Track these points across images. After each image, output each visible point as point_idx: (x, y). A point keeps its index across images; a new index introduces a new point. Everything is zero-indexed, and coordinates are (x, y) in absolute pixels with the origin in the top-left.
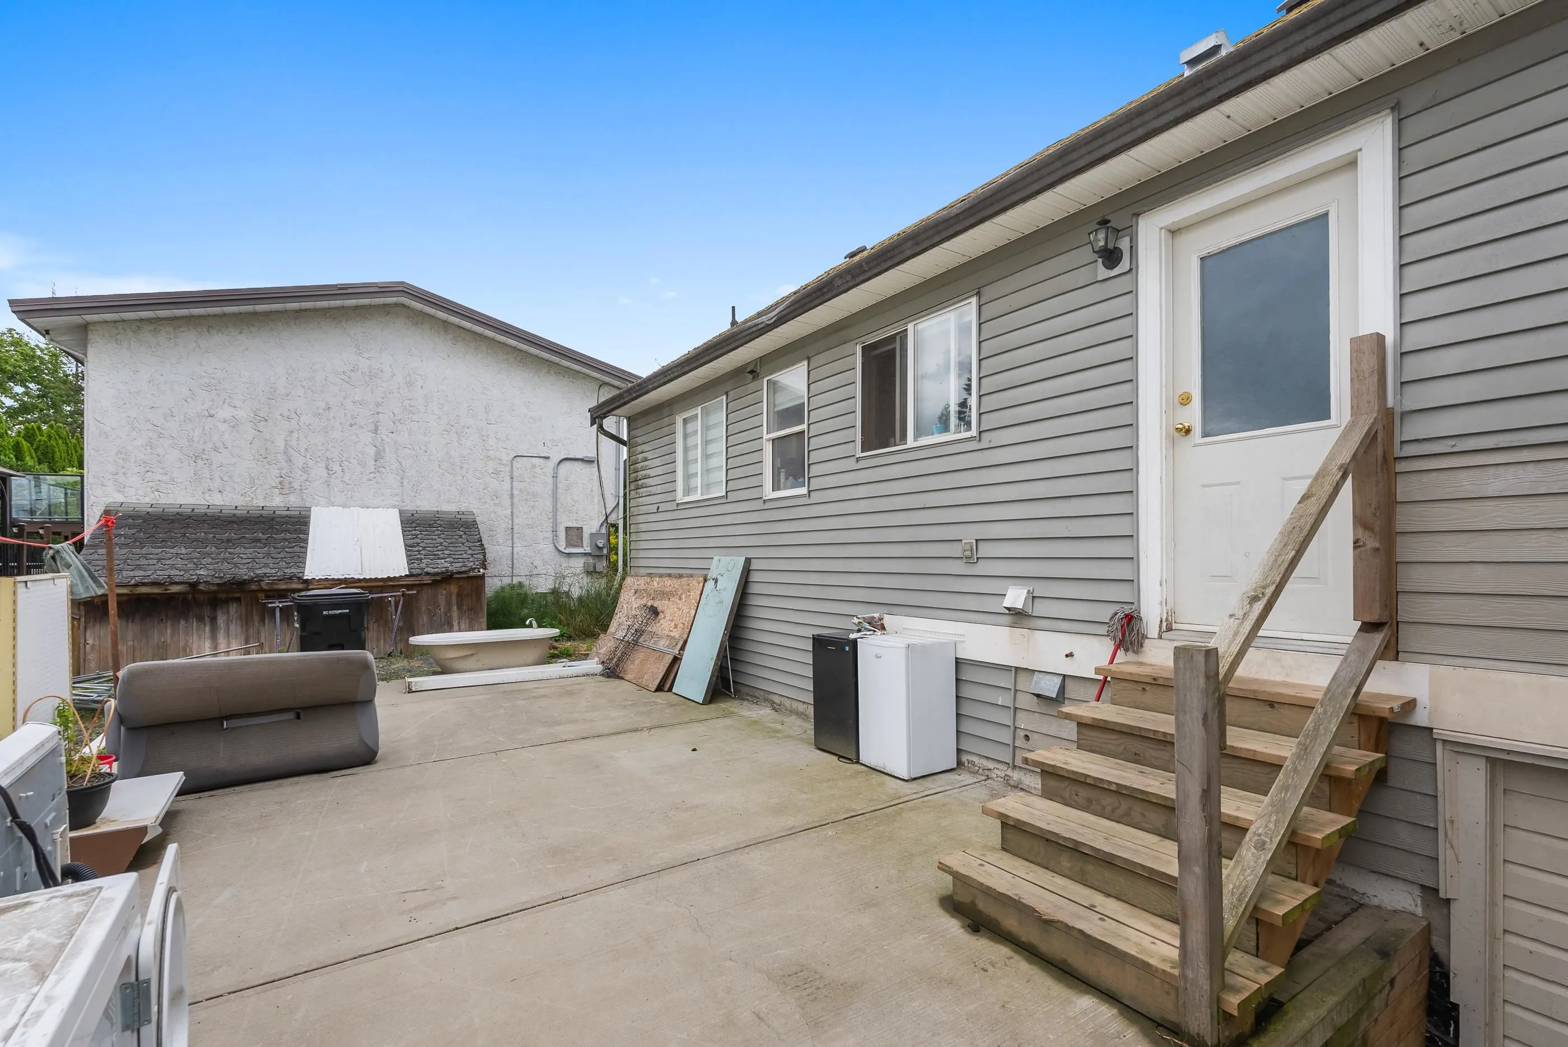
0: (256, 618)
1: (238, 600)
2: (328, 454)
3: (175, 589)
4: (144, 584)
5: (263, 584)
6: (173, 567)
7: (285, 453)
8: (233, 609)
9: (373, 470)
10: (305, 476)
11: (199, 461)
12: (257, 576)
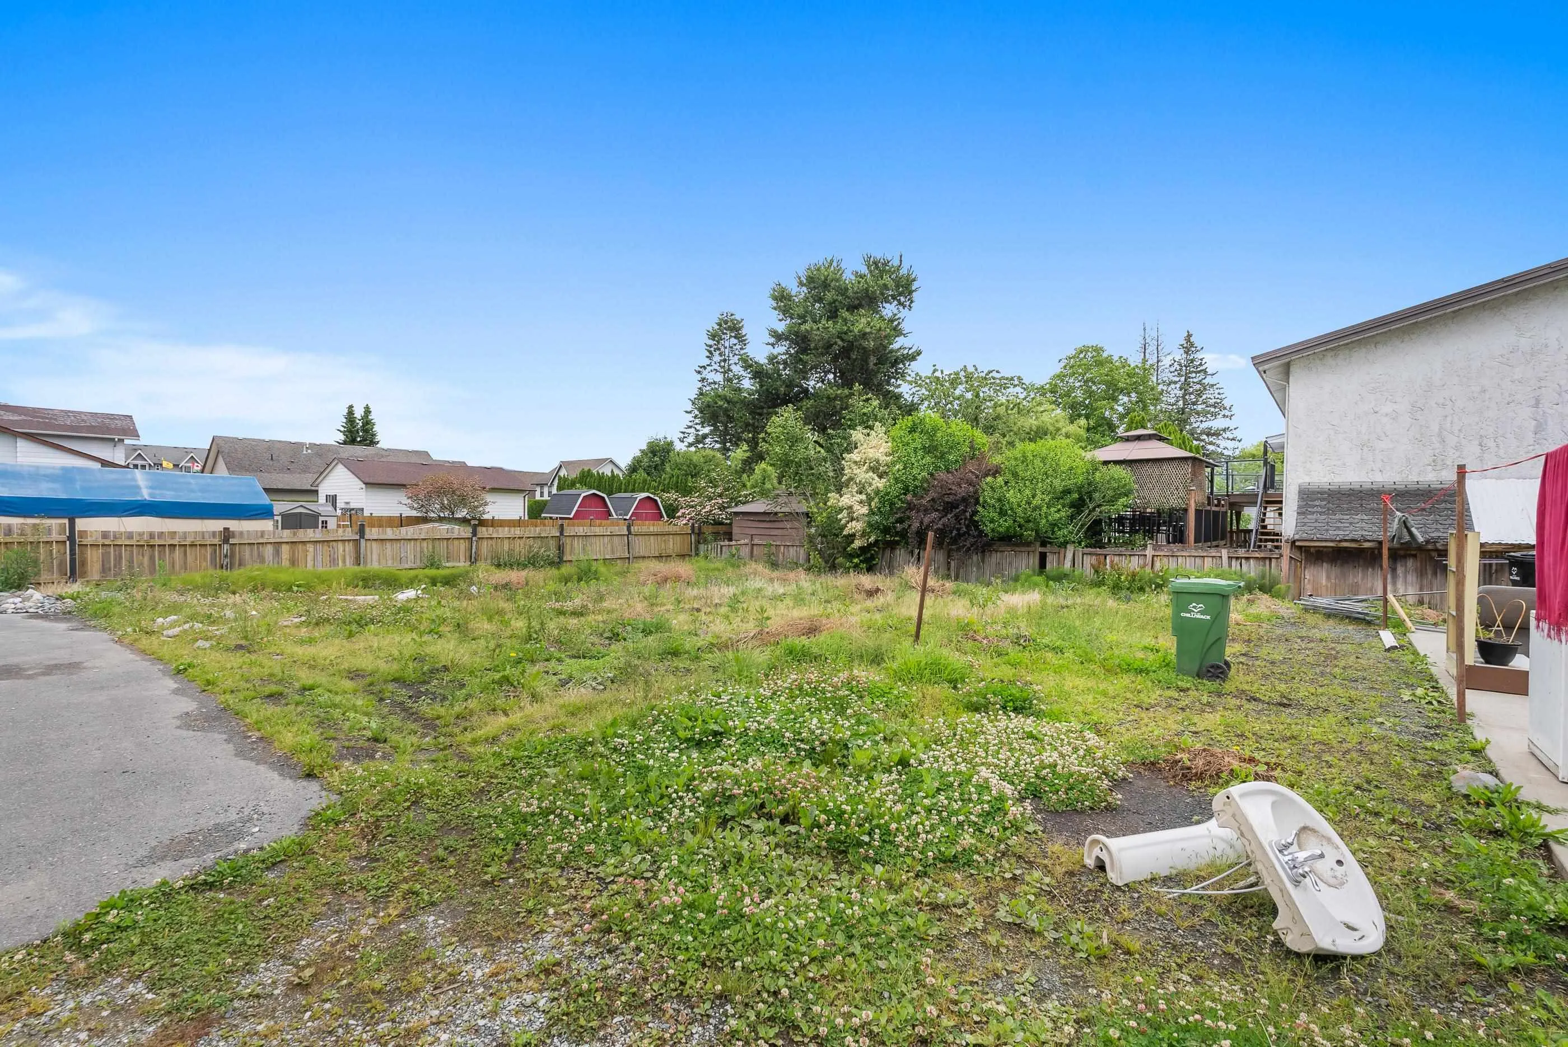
0: (1429, 572)
1: (1415, 556)
2: (1482, 432)
3: (1367, 545)
4: (1346, 541)
5: (1438, 545)
6: (1362, 528)
7: (1440, 434)
8: (1410, 563)
9: (1532, 442)
10: (1457, 454)
11: (1365, 448)
12: (1433, 538)
